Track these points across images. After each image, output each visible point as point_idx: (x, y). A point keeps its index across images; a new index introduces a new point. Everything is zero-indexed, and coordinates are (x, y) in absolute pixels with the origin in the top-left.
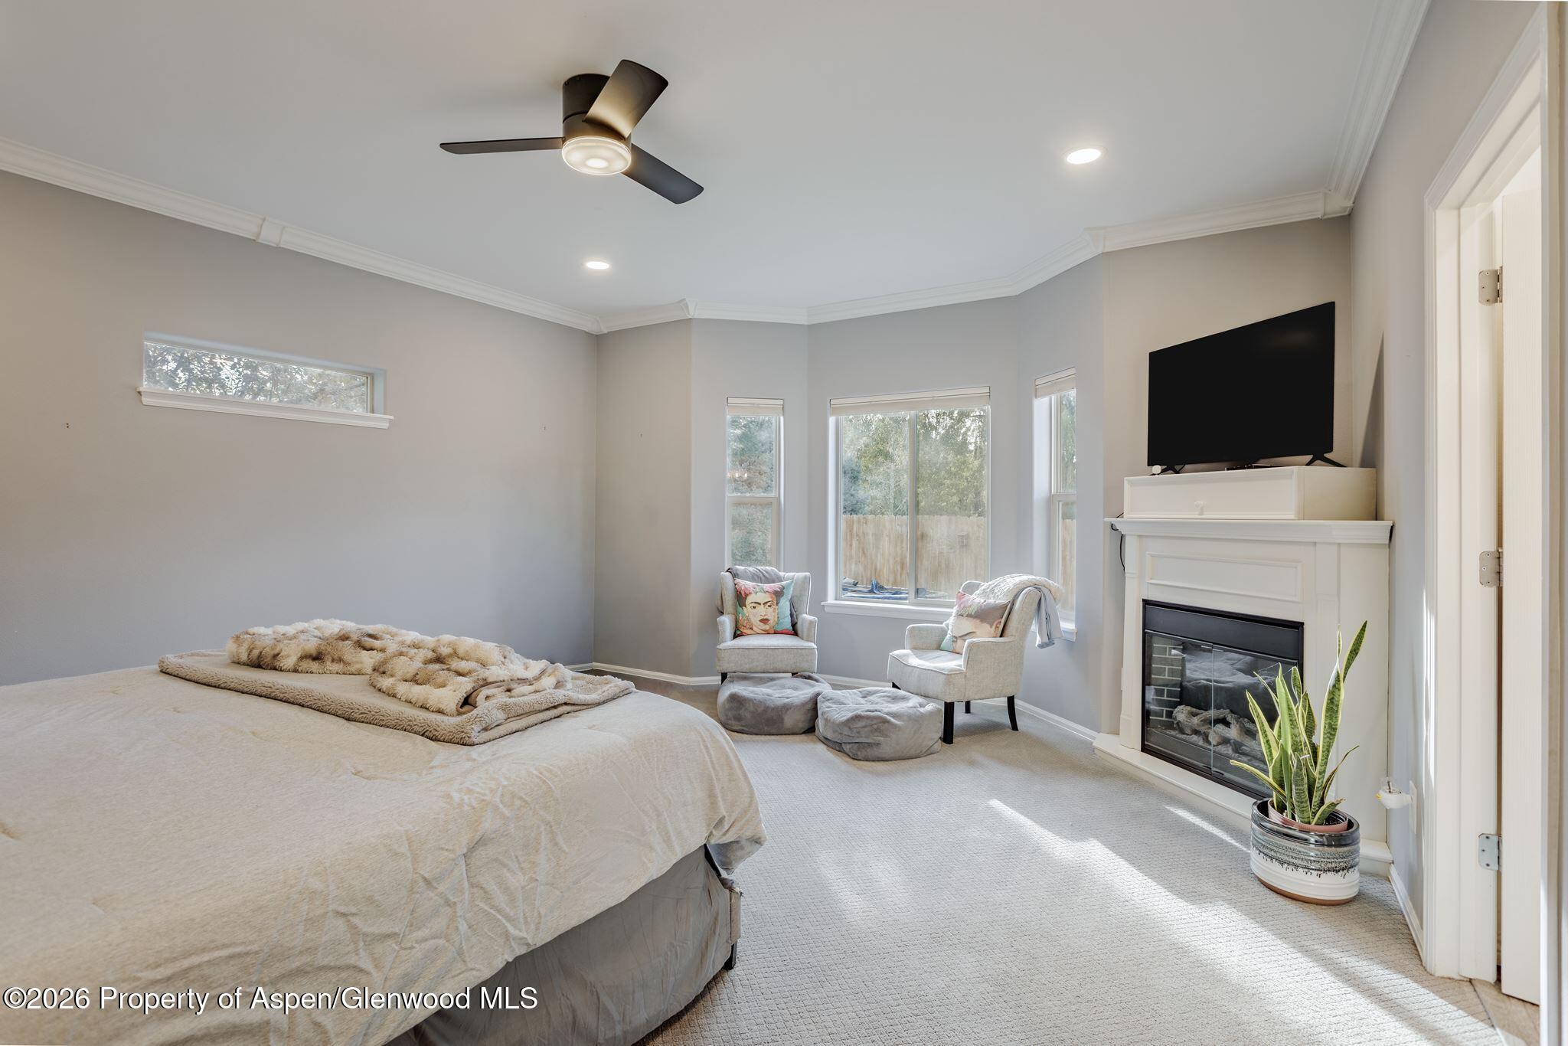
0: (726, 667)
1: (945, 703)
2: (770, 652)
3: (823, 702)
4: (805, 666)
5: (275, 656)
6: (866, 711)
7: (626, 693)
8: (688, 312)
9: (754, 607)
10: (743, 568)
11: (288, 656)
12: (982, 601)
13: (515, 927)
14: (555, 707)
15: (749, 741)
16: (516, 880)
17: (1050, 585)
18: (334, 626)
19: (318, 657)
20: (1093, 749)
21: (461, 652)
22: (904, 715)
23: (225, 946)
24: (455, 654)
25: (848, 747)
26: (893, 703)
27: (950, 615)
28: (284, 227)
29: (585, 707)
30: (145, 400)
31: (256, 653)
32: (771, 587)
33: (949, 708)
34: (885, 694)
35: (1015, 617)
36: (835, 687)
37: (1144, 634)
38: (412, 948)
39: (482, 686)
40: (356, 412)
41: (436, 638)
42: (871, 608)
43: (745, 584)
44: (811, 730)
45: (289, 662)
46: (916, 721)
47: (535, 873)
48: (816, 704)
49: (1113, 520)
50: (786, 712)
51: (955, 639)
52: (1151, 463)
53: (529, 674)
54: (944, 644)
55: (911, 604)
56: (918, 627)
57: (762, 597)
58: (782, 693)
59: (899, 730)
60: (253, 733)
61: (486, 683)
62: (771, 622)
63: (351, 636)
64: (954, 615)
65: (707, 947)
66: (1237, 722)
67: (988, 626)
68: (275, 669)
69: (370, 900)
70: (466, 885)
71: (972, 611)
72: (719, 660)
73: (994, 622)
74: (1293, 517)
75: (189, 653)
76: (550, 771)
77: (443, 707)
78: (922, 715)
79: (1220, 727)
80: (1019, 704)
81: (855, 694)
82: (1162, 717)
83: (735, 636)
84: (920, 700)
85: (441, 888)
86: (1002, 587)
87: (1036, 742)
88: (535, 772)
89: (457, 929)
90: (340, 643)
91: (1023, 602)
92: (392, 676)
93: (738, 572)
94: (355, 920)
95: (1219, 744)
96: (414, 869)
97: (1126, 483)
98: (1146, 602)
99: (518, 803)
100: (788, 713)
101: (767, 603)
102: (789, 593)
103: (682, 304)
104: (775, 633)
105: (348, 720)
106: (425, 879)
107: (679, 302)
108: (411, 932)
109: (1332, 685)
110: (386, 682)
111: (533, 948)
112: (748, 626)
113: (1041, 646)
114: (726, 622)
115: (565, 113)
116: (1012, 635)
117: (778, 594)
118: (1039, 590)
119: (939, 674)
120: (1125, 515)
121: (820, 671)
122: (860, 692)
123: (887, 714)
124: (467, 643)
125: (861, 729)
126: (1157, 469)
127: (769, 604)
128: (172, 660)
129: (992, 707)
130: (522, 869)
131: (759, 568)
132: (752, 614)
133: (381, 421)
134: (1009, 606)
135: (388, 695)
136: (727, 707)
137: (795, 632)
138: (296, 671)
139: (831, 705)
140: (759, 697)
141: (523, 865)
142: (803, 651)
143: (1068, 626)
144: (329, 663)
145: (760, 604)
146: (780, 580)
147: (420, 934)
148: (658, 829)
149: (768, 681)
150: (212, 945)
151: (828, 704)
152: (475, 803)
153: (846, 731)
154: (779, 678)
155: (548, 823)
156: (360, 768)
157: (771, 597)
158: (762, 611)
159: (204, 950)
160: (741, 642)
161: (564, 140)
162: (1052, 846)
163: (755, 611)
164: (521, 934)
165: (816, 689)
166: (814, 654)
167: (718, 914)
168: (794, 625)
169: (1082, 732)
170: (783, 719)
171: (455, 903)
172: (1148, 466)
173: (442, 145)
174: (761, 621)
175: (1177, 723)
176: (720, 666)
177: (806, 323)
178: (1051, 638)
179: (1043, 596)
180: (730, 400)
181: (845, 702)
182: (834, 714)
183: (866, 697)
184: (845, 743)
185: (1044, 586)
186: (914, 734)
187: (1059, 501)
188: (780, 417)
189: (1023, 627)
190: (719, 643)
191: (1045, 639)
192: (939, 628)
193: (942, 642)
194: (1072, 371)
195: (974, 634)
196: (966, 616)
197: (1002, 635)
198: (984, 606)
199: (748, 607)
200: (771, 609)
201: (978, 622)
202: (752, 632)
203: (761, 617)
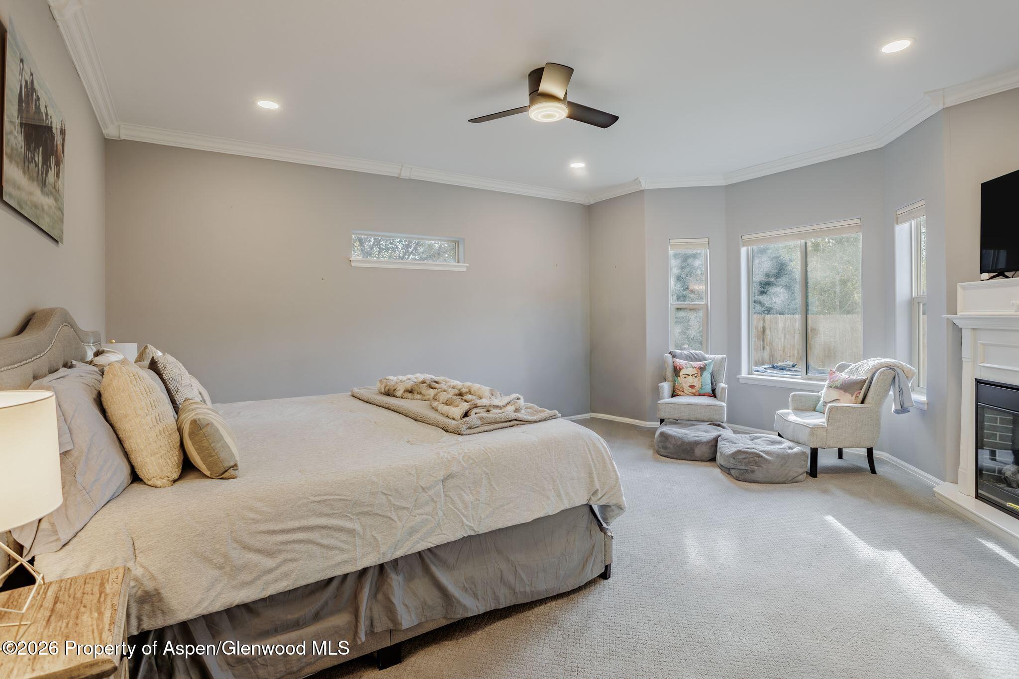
0: (663, 415)
1: (811, 448)
2: (693, 407)
3: (722, 441)
4: (716, 417)
5: (395, 390)
6: (746, 448)
7: (553, 417)
8: (641, 186)
9: (685, 377)
10: (680, 351)
11: (399, 390)
12: (847, 377)
13: (468, 521)
14: (510, 421)
15: (670, 462)
16: (469, 498)
17: (903, 367)
18: (420, 377)
19: (411, 391)
20: (934, 493)
21: (472, 392)
22: (773, 453)
23: (339, 495)
24: (470, 393)
25: (733, 471)
26: (771, 445)
27: (824, 386)
28: (412, 169)
29: (527, 423)
30: (353, 264)
31: (387, 388)
32: (697, 364)
33: (814, 453)
34: (769, 439)
35: (872, 387)
36: (735, 432)
37: (977, 405)
38: (415, 516)
39: (474, 408)
40: (449, 264)
41: (462, 384)
42: (772, 381)
43: (680, 362)
44: (713, 459)
45: (399, 393)
46: (783, 458)
47: (479, 497)
48: (717, 442)
49: (952, 317)
50: (696, 446)
51: (825, 404)
52: (982, 272)
53: (501, 404)
54: (818, 407)
55: (802, 379)
56: (799, 395)
57: (690, 371)
58: (696, 433)
59: (769, 463)
60: (375, 423)
61: (476, 406)
62: (697, 387)
63: (427, 381)
64: (826, 386)
65: (587, 562)
67: (851, 395)
68: (394, 396)
69: (397, 490)
70: (442, 494)
71: (838, 384)
72: (658, 411)
73: (854, 393)
75: (363, 388)
76: (491, 449)
77: (455, 417)
78: (789, 455)
80: (876, 453)
81: (746, 437)
82: (992, 472)
83: (673, 396)
84: (791, 444)
85: (430, 493)
86: (862, 369)
87: (889, 484)
88: (483, 449)
89: (437, 514)
90: (421, 384)
91: (878, 378)
92: (439, 401)
93: (676, 354)
94: (390, 498)
96: (417, 482)
97: (959, 287)
98: (978, 381)
99: (471, 461)
100: (698, 446)
101: (694, 374)
102: (710, 369)
103: (637, 181)
104: (699, 395)
105: (416, 420)
106: (422, 487)
107: (635, 180)
108: (415, 509)
110: (435, 404)
111: (478, 533)
112: (681, 390)
113: (897, 412)
114: (666, 387)
115: (529, 91)
116: (869, 403)
117: (702, 369)
118: (893, 370)
119: (806, 428)
120: (959, 312)
121: (729, 421)
122: (750, 436)
123: (761, 452)
124: (476, 386)
125: (742, 460)
126: (987, 275)
127: (695, 376)
128: (356, 390)
129: (856, 455)
130: (472, 494)
131: (691, 351)
132: (684, 382)
133: (462, 267)
134: (868, 381)
135: (436, 410)
136: (658, 440)
137: (714, 394)
138: (402, 398)
139: (726, 443)
140: (679, 435)
141: (472, 492)
142: (716, 408)
143: (919, 397)
144: (416, 394)
145: (689, 375)
146: (705, 359)
147: (419, 511)
148: (553, 489)
149: (689, 426)
150: (334, 493)
151: (723, 442)
152: (449, 458)
153: (732, 461)
154: (697, 425)
155: (487, 474)
156: (410, 440)
157: (697, 371)
158: (690, 380)
159: (331, 494)
160: (675, 400)
161: (529, 106)
162: (859, 550)
163: (685, 380)
164: (470, 524)
165: (719, 433)
166: (724, 409)
167: (595, 545)
168: (713, 390)
169: (929, 479)
170: (694, 450)
171: (436, 502)
173: (469, 121)
174: (690, 386)
175: (1005, 478)
176: (659, 415)
177: (724, 185)
178: (905, 405)
179: (897, 375)
180: (671, 241)
181: (736, 442)
182: (726, 449)
183: (753, 440)
184: (732, 469)
185: (898, 367)
186: (782, 466)
187: (918, 303)
188: (707, 250)
189: (879, 397)
190: (659, 399)
191: (900, 408)
192: (815, 396)
193: (816, 405)
194: (923, 203)
195: (838, 401)
196: (834, 388)
197: (863, 402)
198: (848, 380)
199: (681, 377)
200: (696, 379)
201: (842, 392)
202: (684, 394)
203: (690, 384)
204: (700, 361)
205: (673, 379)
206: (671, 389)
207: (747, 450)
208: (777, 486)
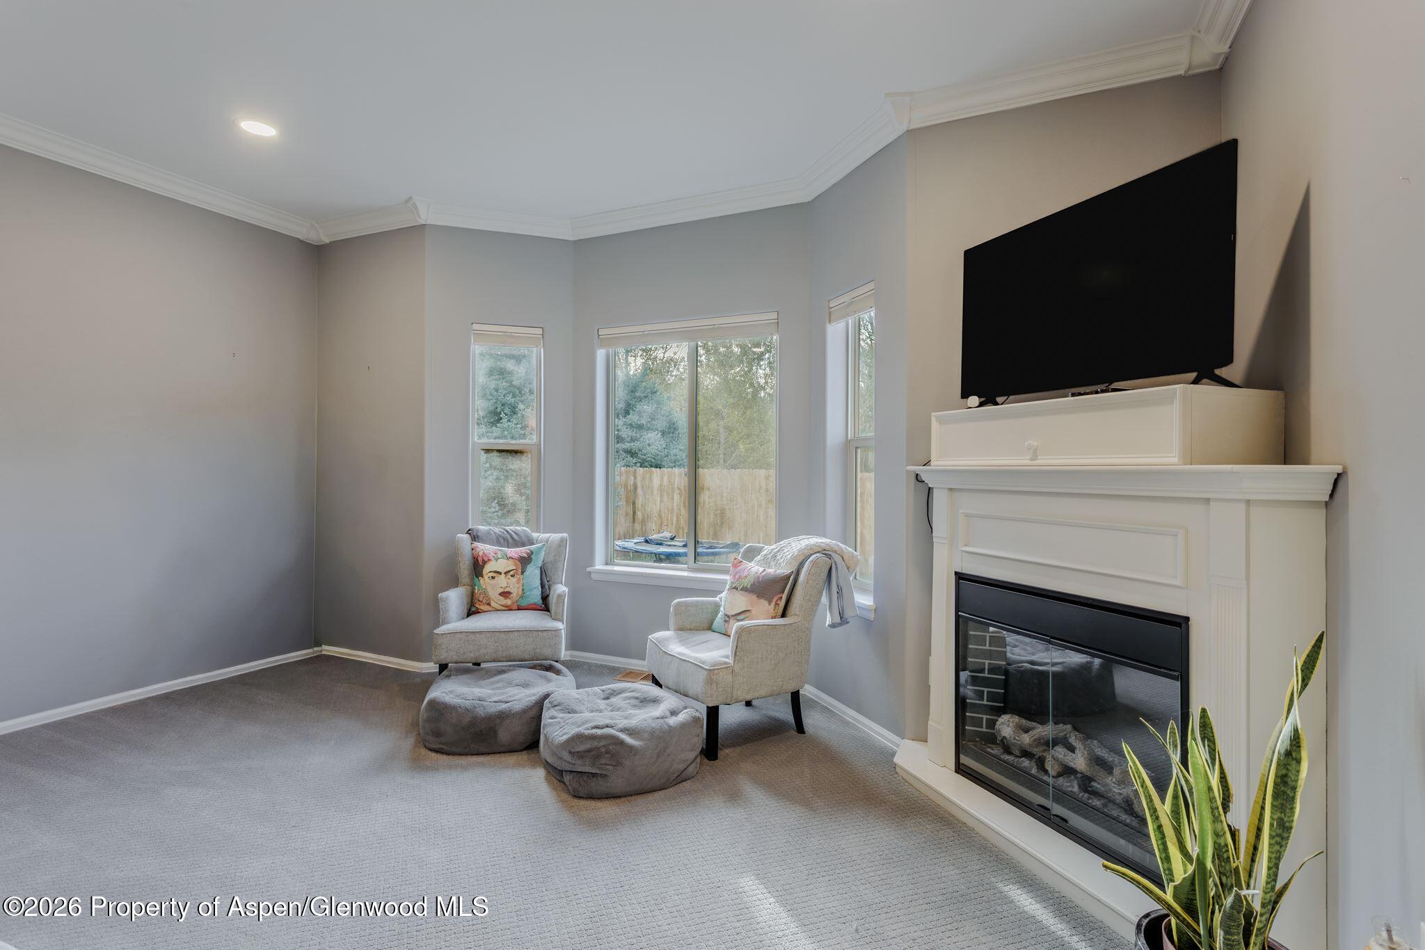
0: (444, 656)
1: (708, 707)
2: (503, 636)
3: (549, 709)
4: (547, 652)
6: (594, 725)
8: (419, 216)
9: (493, 578)
10: (489, 528)
12: (761, 569)
17: (842, 551)
20: (894, 767)
22: (645, 731)
25: (569, 778)
26: (640, 708)
32: (516, 552)
33: (713, 713)
34: (632, 694)
35: (799, 588)
37: (957, 617)
42: (642, 575)
43: (484, 548)
44: (532, 748)
46: (660, 737)
48: (539, 717)
49: (918, 469)
50: (501, 723)
51: (728, 618)
52: (965, 395)
54: (716, 624)
55: (689, 569)
56: (685, 602)
57: (502, 565)
58: (502, 693)
59: (634, 754)
62: (514, 595)
66: (1085, 746)
67: (766, 603)
71: (747, 583)
72: (440, 646)
73: (773, 598)
74: (1175, 460)
78: (671, 730)
79: (1060, 752)
80: (804, 698)
81: (595, 694)
82: (982, 727)
84: (674, 702)
91: (810, 571)
93: (479, 534)
95: (1059, 775)
97: (933, 420)
98: (960, 577)
100: (504, 723)
101: (509, 571)
102: (538, 561)
103: (411, 205)
104: (519, 609)
107: (407, 201)
109: (1283, 751)
112: (484, 601)
113: (833, 626)
114: (454, 598)
116: (795, 615)
117: (525, 561)
118: (829, 556)
119: (699, 669)
120: (932, 463)
122: (603, 690)
123: (621, 730)
125: (585, 754)
126: (974, 400)
127: (511, 573)
131: (508, 528)
132: (491, 586)
134: (792, 578)
136: (425, 717)
139: (558, 715)
140: (467, 704)
142: (545, 634)
143: (864, 600)
145: (500, 573)
149: (495, 675)
151: (553, 712)
153: (566, 755)
154: (508, 670)
157: (516, 565)
158: (502, 582)
160: (474, 621)
163: (493, 582)
165: (548, 689)
166: (559, 636)
168: (545, 598)
169: (881, 735)
170: (495, 733)
172: (962, 398)
174: (501, 594)
175: (1002, 740)
176: (438, 655)
177: (571, 239)
178: (846, 616)
179: (833, 565)
180: (475, 326)
181: (577, 708)
182: (557, 729)
183: (608, 698)
184: (566, 771)
185: (835, 552)
186: (658, 756)
187: (857, 448)
188: (540, 351)
189: (810, 604)
190: (437, 625)
191: (838, 620)
192: (710, 603)
193: (714, 620)
194: (871, 286)
195: (747, 614)
196: (741, 590)
197: (783, 615)
198: (763, 577)
199: (486, 577)
200: (514, 580)
201: (754, 597)
202: (490, 609)
203: (502, 590)
204: (523, 545)
205: (472, 579)
206: (465, 601)
207: (594, 731)
208: (650, 797)
